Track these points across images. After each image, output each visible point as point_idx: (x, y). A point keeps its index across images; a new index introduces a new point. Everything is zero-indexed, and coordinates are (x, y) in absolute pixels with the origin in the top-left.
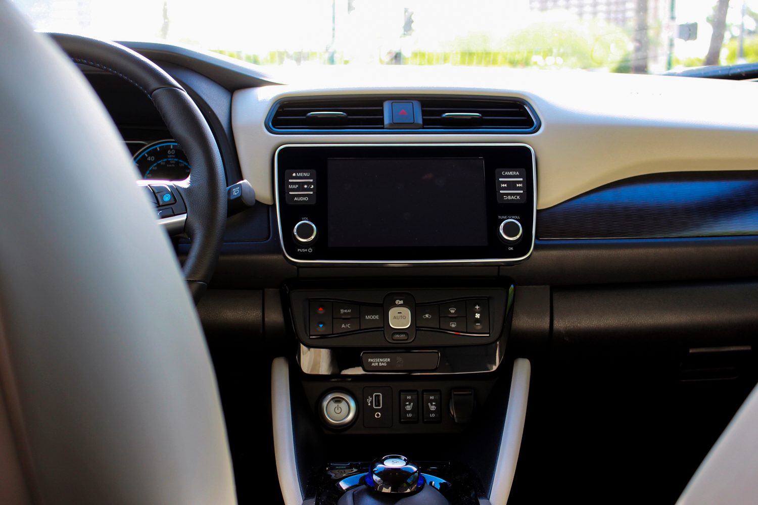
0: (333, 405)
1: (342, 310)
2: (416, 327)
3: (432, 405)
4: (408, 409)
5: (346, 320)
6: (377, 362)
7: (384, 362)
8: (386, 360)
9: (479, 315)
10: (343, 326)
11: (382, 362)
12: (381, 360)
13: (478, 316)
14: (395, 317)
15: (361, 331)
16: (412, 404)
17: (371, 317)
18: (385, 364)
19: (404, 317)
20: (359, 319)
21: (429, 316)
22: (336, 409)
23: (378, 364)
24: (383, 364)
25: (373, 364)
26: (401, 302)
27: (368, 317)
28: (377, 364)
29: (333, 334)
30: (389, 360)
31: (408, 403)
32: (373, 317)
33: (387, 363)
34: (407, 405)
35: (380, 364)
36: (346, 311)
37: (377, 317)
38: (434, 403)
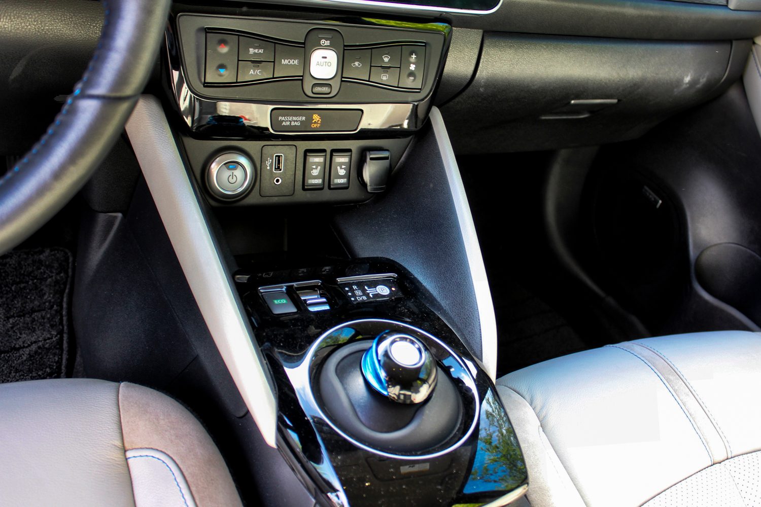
0: (227, 173)
1: (251, 50)
2: (342, 77)
3: (341, 168)
4: (313, 174)
5: (256, 63)
6: (290, 121)
7: (297, 121)
8: (300, 118)
9: (414, 66)
10: (252, 72)
11: (294, 121)
12: (295, 118)
13: (412, 67)
14: (318, 64)
15: (273, 80)
16: (319, 167)
17: (289, 62)
18: (298, 124)
19: (329, 64)
20: (273, 63)
21: (359, 65)
22: (231, 177)
23: (290, 124)
24: (296, 124)
25: (284, 123)
26: (327, 43)
27: (285, 62)
28: (288, 123)
29: (237, 82)
30: (304, 118)
31: (314, 167)
32: (291, 62)
33: (302, 122)
34: (314, 169)
35: (293, 124)
36: (256, 51)
37: (296, 62)
38: (343, 167)
